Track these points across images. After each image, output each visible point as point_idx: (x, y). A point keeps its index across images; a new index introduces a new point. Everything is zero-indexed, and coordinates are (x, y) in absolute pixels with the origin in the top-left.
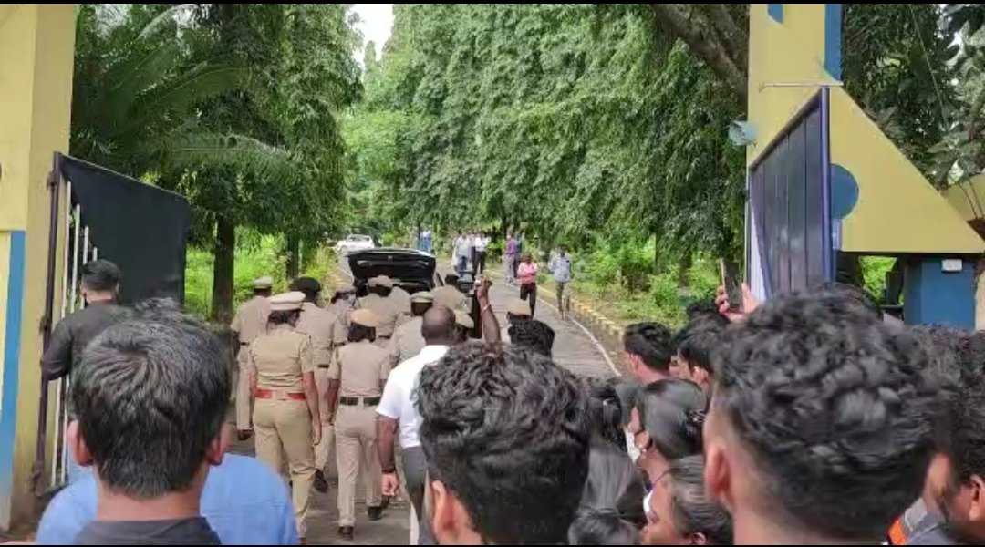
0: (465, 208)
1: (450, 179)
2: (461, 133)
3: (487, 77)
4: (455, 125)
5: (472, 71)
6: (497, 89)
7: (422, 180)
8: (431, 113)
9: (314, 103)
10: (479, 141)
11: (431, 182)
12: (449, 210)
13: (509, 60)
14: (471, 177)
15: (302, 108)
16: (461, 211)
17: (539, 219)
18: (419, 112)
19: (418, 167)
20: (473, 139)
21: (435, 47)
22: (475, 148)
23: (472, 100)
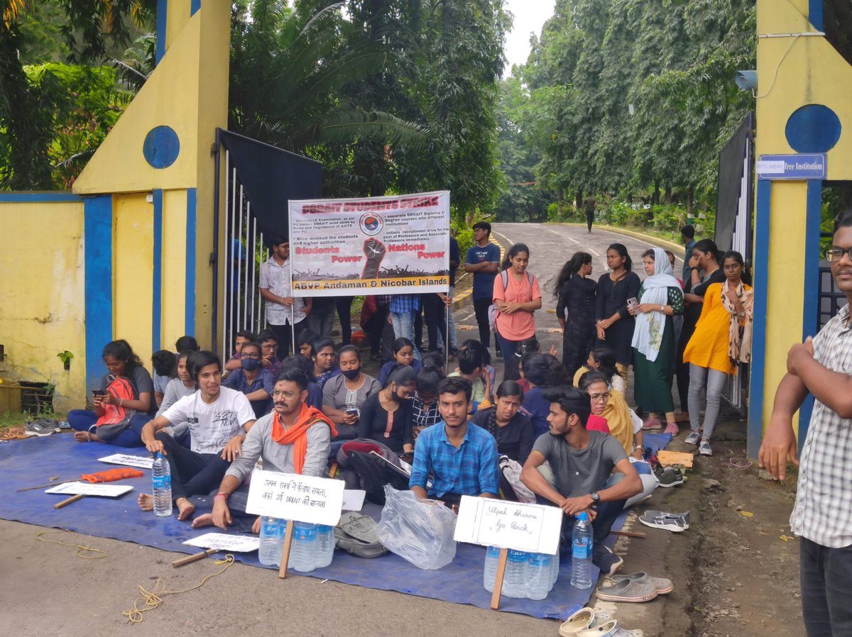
0: (620, 175)
1: (606, 147)
2: (616, 103)
3: (638, 49)
4: (612, 95)
5: (625, 43)
6: (646, 59)
7: (582, 151)
8: (590, 86)
9: (459, 81)
10: (632, 110)
11: (591, 152)
12: (606, 178)
13: (658, 30)
14: (625, 145)
15: (449, 86)
16: (617, 178)
17: (687, 183)
18: (580, 85)
19: (578, 139)
20: (627, 109)
21: (593, 22)
22: (629, 117)
23: (626, 71)
